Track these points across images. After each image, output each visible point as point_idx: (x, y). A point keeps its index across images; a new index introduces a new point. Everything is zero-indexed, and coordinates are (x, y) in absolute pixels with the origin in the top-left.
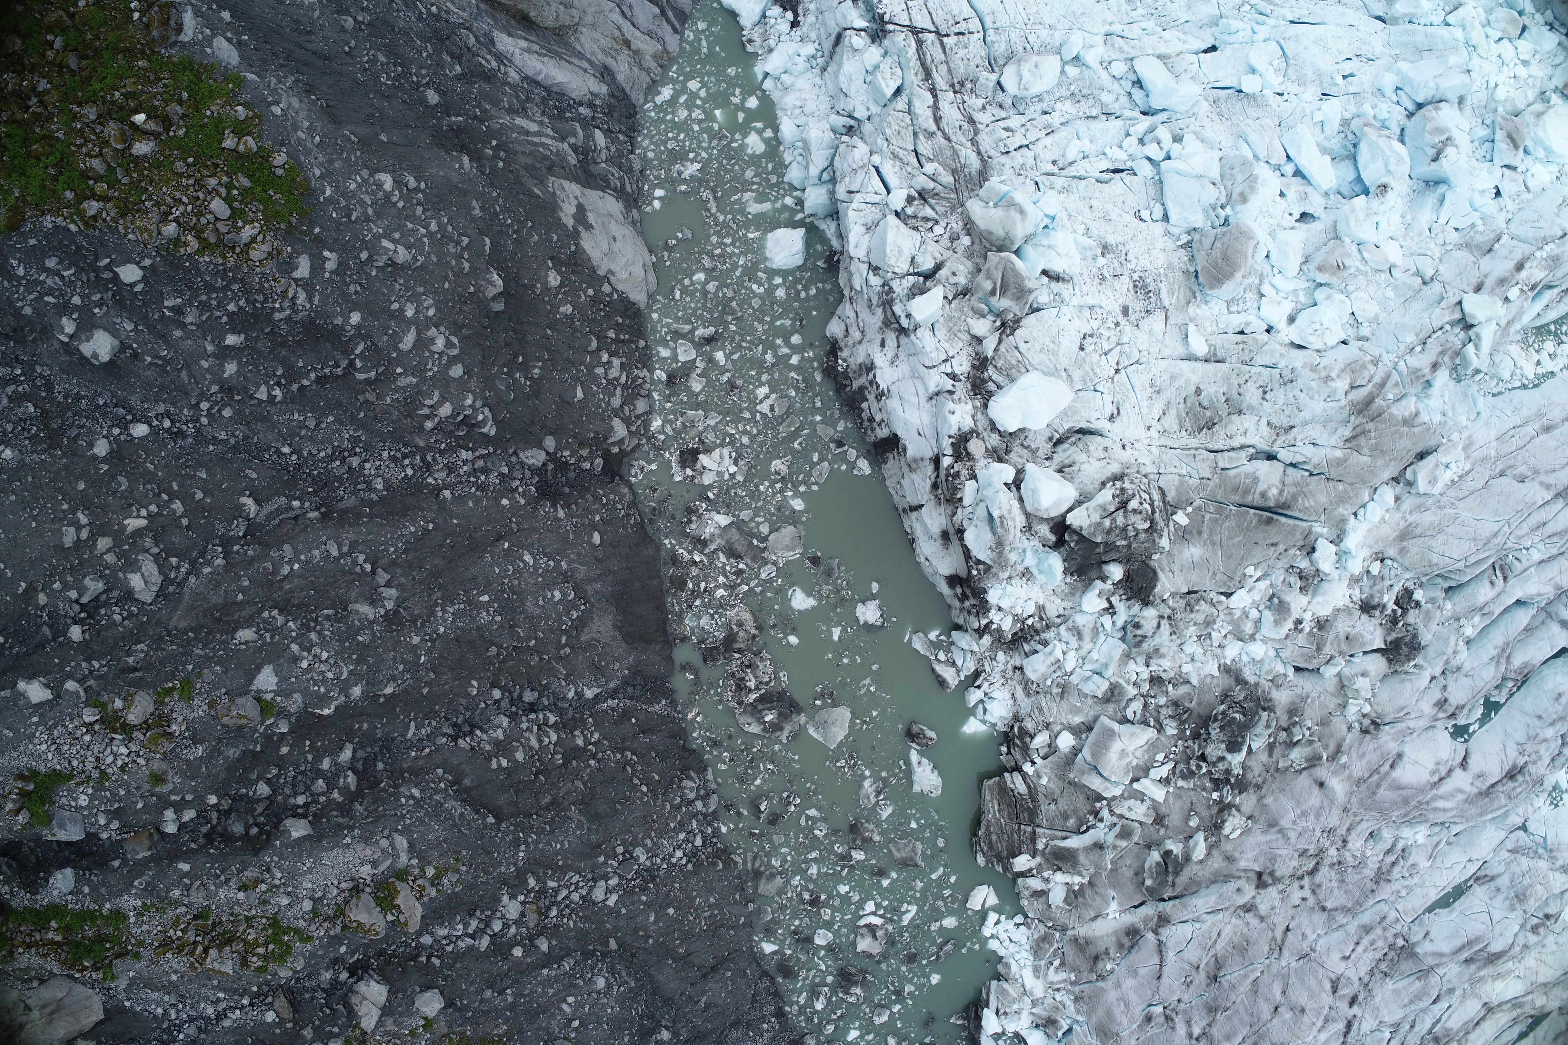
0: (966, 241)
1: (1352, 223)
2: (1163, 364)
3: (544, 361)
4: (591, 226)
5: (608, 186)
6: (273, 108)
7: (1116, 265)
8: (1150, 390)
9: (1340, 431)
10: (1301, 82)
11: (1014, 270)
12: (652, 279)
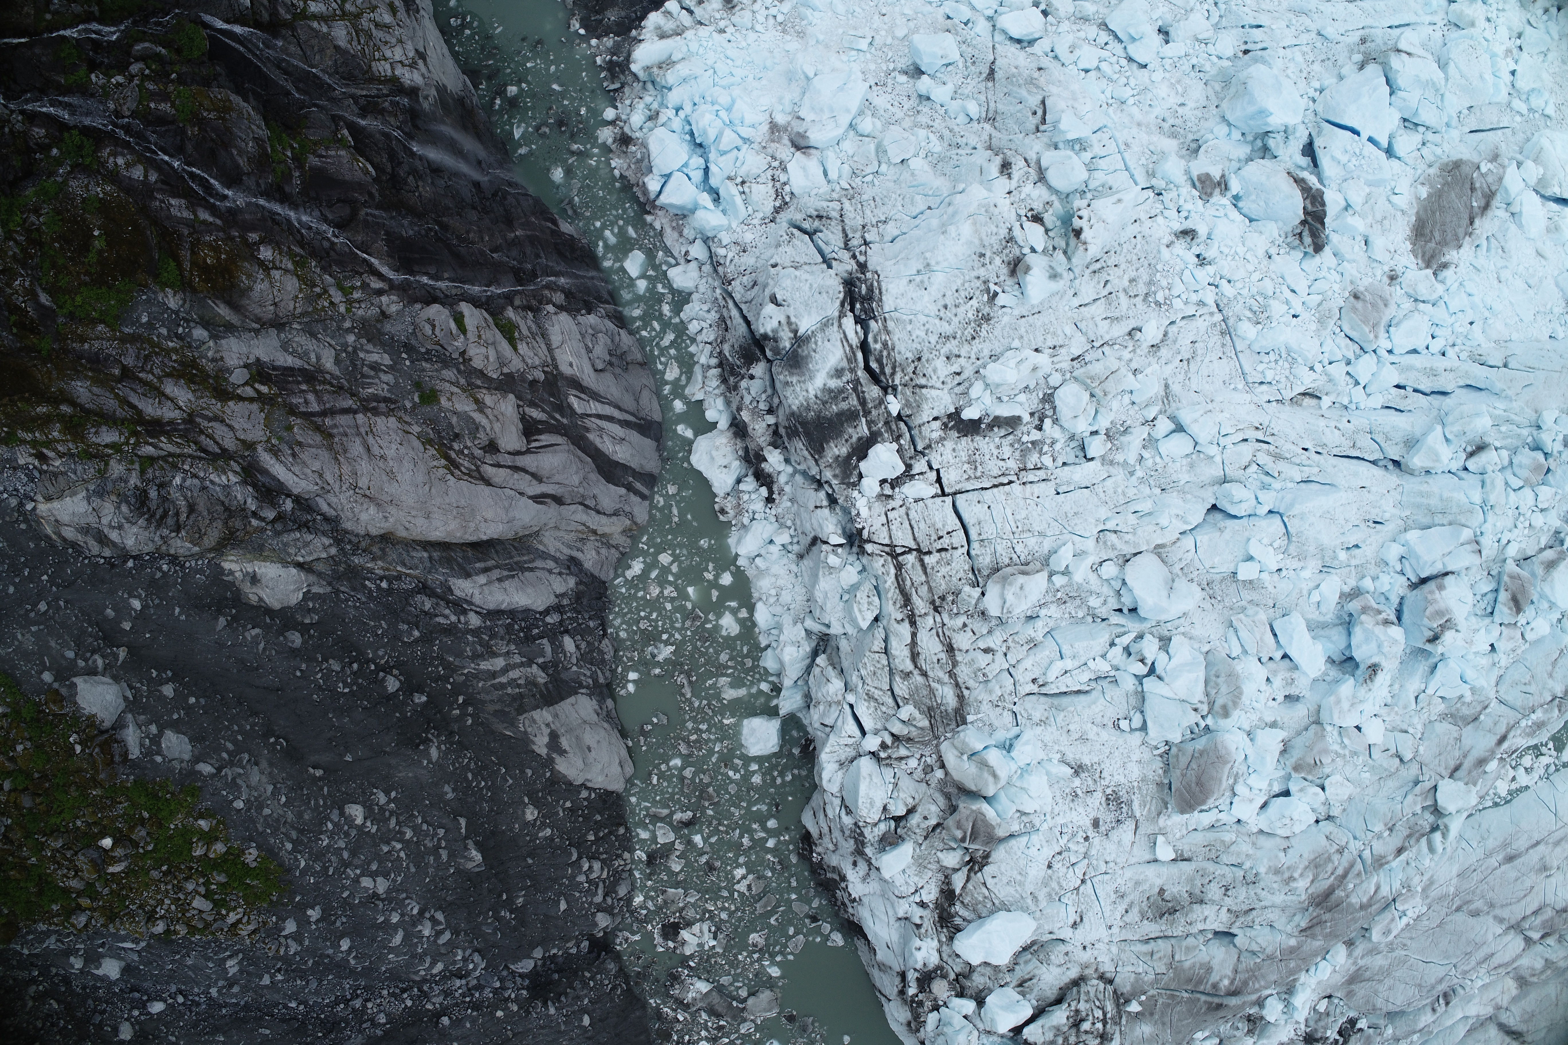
0: (939, 774)
1: (1336, 716)
2: (1128, 873)
3: (526, 888)
4: (565, 751)
5: (581, 686)
6: (235, 804)
7: (1090, 782)
8: (1113, 896)
9: (1297, 918)
10: (1301, 557)
11: (984, 820)
12: (629, 770)
